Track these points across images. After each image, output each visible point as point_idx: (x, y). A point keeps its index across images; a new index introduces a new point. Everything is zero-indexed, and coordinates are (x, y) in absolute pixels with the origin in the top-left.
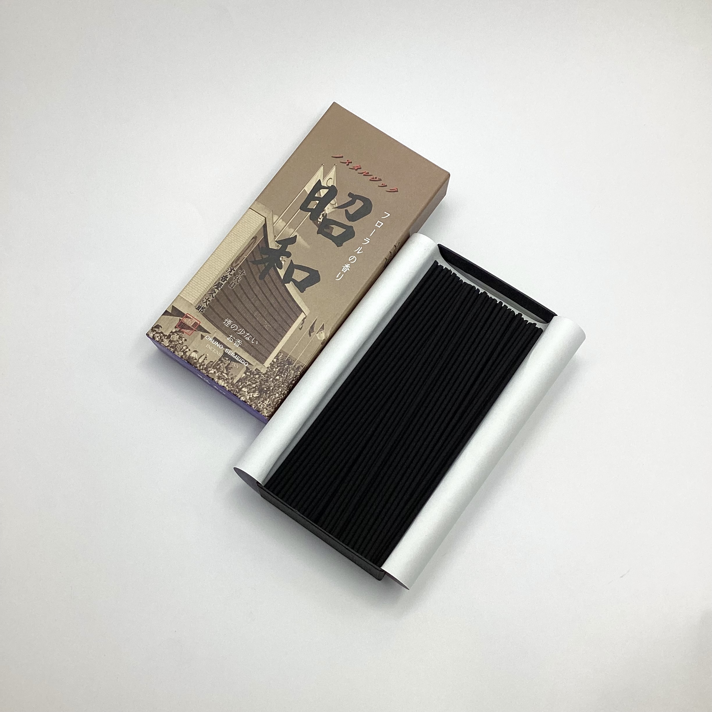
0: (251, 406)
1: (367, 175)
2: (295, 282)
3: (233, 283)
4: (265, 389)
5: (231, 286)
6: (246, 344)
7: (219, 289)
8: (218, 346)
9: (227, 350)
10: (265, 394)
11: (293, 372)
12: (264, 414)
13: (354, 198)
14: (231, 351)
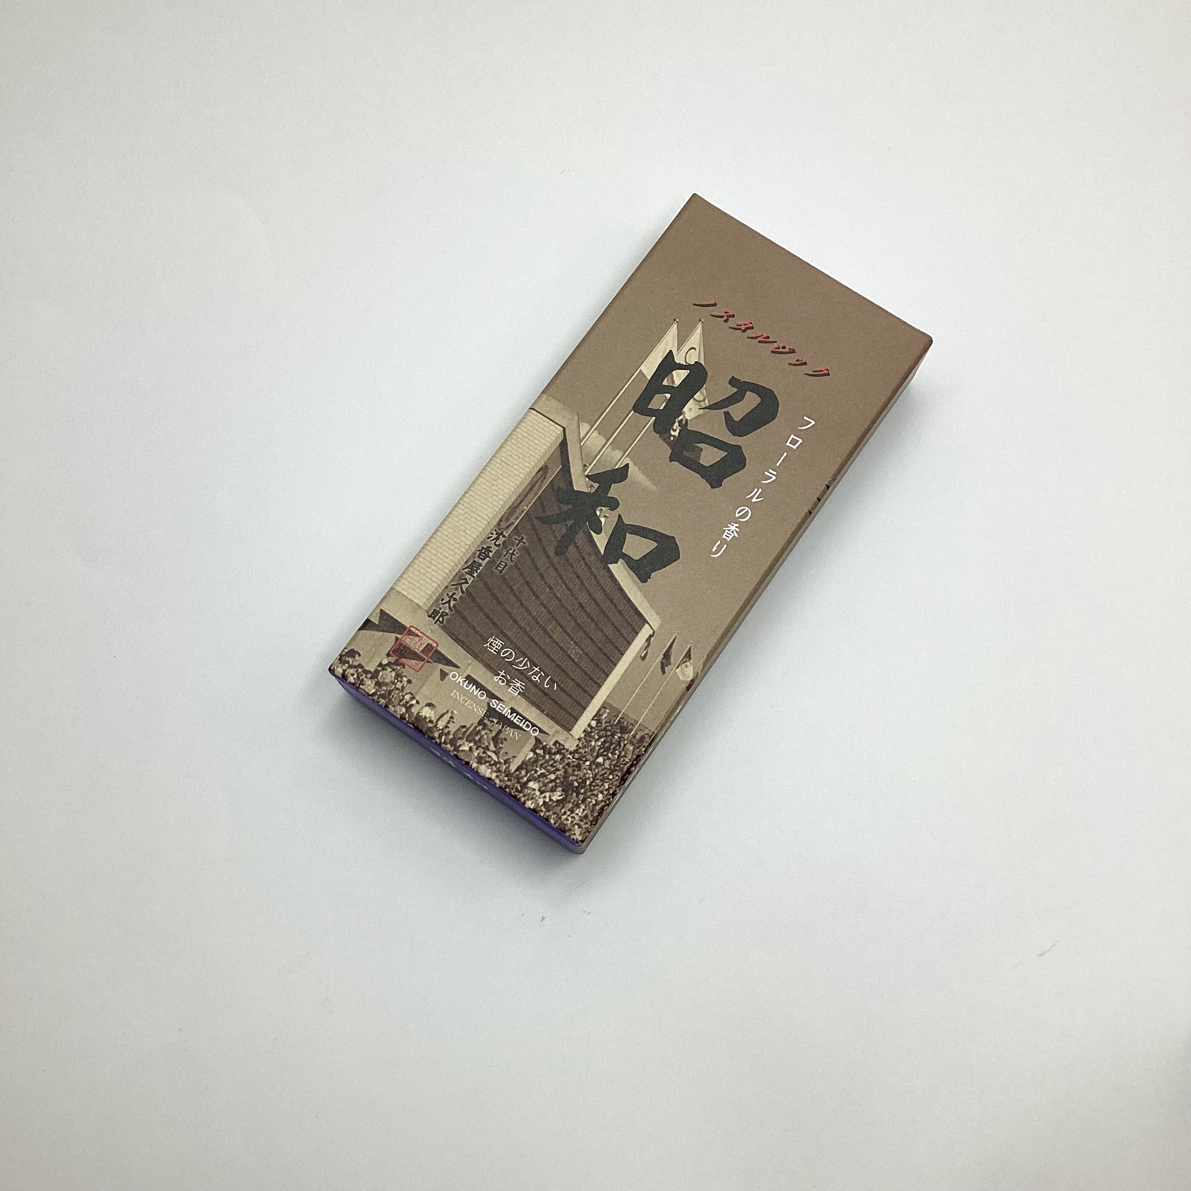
0: (547, 819)
1: (766, 340)
2: (628, 560)
3: (502, 563)
4: (576, 784)
5: (499, 568)
6: (533, 690)
7: (475, 575)
8: (475, 693)
9: (495, 702)
10: (574, 794)
11: (631, 748)
12: (574, 837)
13: (741, 388)
14: (503, 705)
